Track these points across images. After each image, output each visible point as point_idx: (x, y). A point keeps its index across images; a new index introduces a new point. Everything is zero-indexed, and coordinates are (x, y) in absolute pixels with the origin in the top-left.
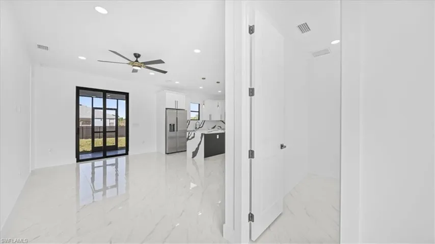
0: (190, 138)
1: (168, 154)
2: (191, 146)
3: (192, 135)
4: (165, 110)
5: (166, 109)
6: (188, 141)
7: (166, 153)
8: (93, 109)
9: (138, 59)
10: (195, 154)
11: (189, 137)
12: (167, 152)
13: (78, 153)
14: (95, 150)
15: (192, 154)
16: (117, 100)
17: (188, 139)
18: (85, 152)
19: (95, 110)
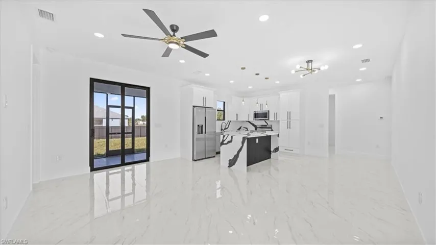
0: (225, 142)
1: (196, 161)
2: (227, 152)
3: (229, 139)
4: (192, 108)
5: (194, 106)
6: (223, 146)
7: (193, 160)
8: (108, 107)
9: (176, 34)
10: (232, 163)
11: (223, 141)
12: (195, 159)
13: (92, 157)
14: (110, 154)
15: (228, 162)
16: (134, 97)
17: (222, 144)
18: (100, 156)
19: (110, 109)
